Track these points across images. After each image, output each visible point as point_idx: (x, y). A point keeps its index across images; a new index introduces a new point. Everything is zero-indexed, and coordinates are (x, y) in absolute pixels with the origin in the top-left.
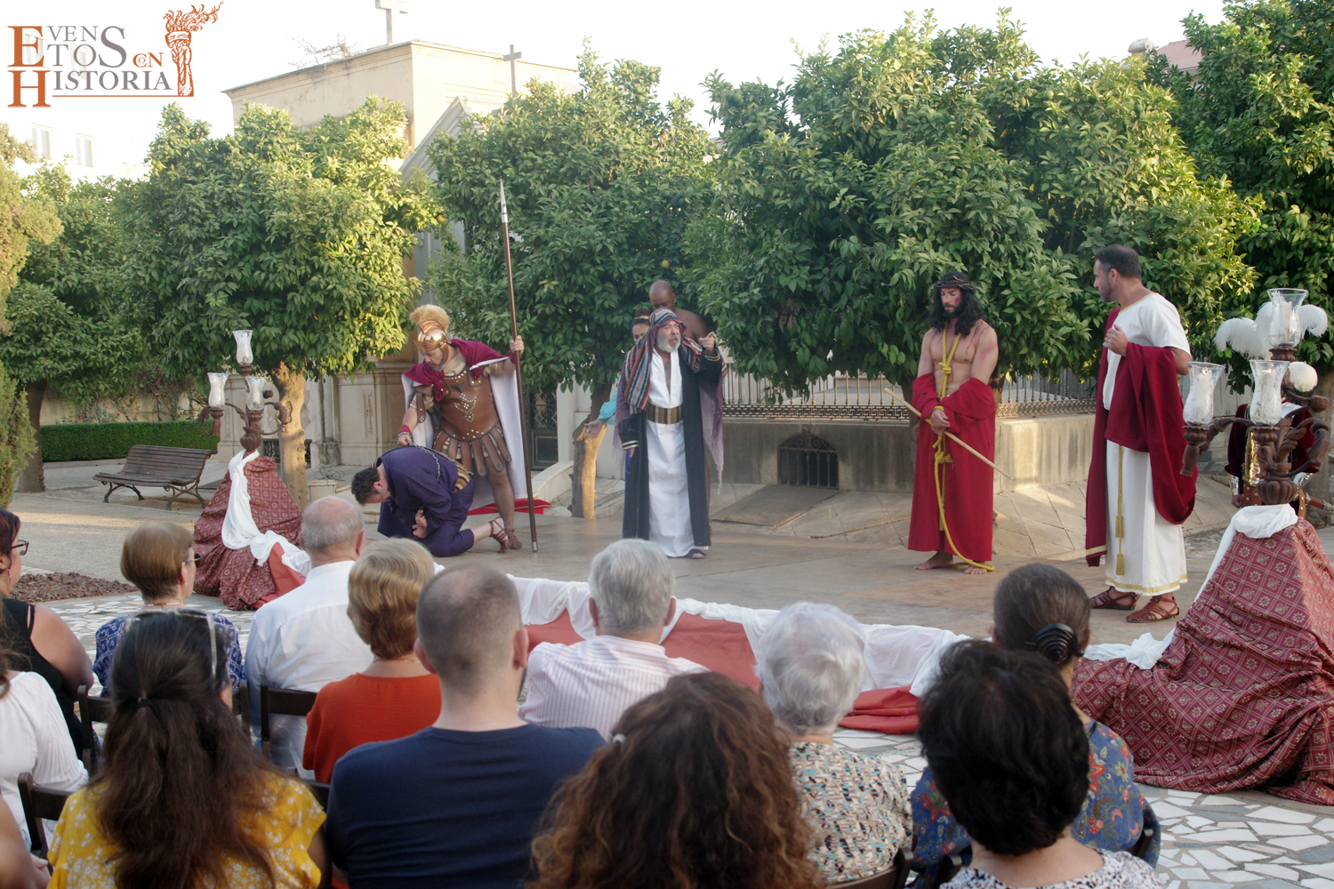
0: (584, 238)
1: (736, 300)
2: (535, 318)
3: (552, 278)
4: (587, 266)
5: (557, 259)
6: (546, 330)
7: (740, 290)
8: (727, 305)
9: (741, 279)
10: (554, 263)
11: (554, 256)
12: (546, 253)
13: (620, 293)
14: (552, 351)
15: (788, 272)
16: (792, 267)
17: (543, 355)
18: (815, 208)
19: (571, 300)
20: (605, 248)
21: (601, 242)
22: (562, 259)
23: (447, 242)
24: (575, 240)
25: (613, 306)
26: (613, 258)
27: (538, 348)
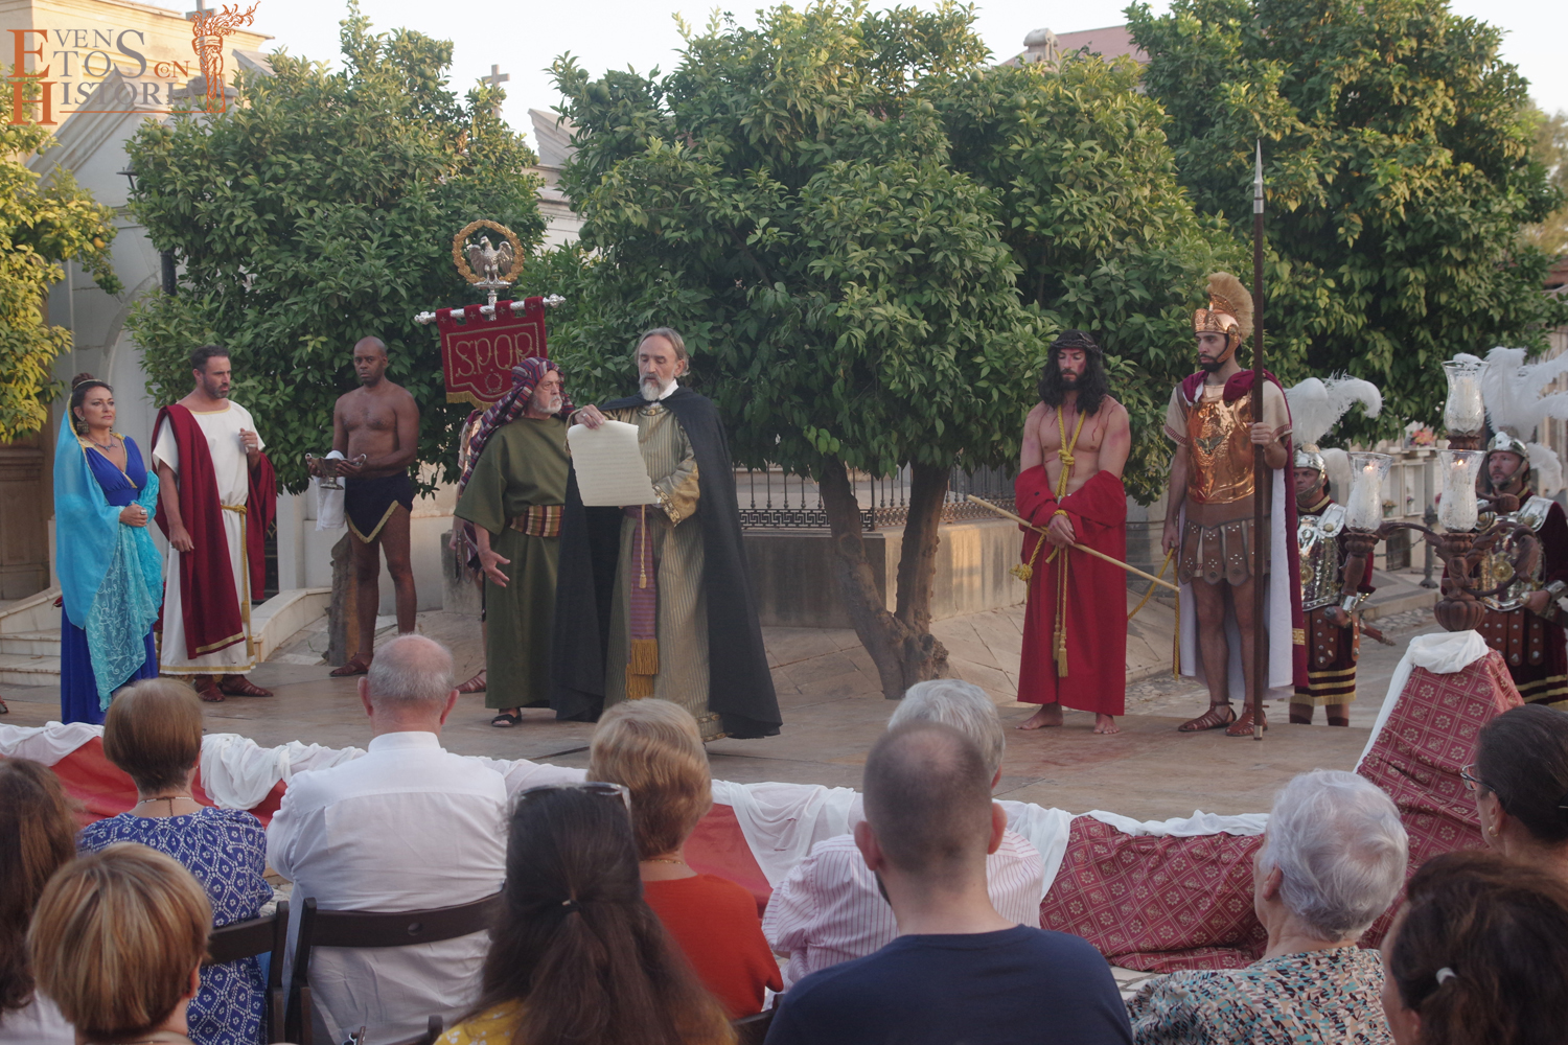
0: (365, 276)
1: (610, 366)
2: (290, 389)
3: (317, 333)
4: (368, 316)
5: (327, 306)
6: (302, 405)
7: (613, 353)
8: (598, 372)
9: (616, 338)
10: (324, 312)
11: (324, 302)
12: (311, 296)
13: (411, 354)
14: (314, 434)
15: (683, 329)
16: (686, 323)
17: (300, 440)
18: (716, 242)
19: (345, 363)
20: (394, 291)
21: (388, 283)
22: (335, 306)
23: (102, 276)
24: (356, 280)
25: (404, 372)
26: (403, 305)
27: (294, 431)
